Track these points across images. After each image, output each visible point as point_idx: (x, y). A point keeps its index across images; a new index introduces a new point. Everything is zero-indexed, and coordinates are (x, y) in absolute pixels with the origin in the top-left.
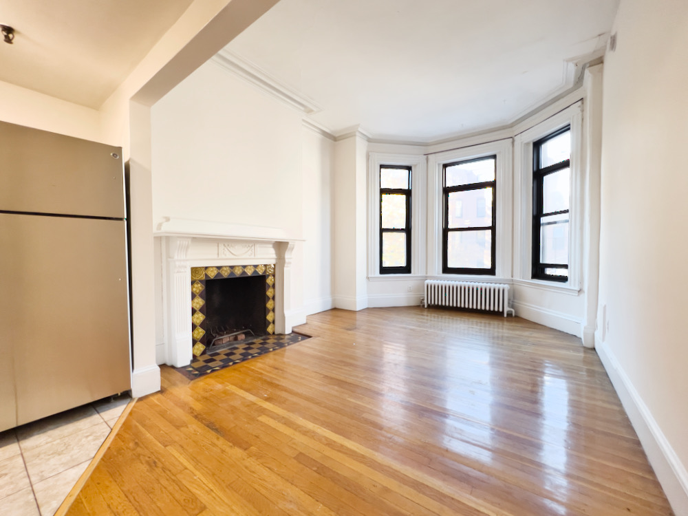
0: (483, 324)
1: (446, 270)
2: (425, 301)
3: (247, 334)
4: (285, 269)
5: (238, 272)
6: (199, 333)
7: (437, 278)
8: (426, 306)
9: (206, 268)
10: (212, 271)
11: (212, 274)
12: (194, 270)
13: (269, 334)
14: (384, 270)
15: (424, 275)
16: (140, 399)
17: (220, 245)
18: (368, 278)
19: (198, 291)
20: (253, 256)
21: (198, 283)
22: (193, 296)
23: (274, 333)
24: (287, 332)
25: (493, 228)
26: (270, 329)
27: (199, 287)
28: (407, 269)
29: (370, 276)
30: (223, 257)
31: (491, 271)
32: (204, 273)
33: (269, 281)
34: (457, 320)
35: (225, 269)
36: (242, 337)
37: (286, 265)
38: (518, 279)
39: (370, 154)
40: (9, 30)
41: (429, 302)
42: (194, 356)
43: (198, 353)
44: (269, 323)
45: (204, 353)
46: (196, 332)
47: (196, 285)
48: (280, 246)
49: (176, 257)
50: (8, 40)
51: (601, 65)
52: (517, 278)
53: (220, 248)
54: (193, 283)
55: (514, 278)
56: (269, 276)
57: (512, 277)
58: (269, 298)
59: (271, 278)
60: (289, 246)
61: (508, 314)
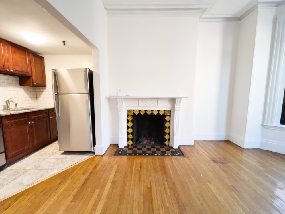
3: (155, 142)
4: (175, 113)
5: (149, 113)
6: (130, 136)
9: (134, 110)
10: (136, 112)
11: (136, 113)
12: (129, 111)
13: (166, 145)
16: (97, 155)
17: (139, 100)
18: (263, 125)
19: (130, 119)
20: (156, 106)
21: (130, 116)
22: (128, 121)
23: (169, 145)
24: (174, 148)
26: (166, 143)
27: (130, 118)
29: (265, 124)
30: (141, 105)
32: (133, 112)
33: (167, 118)
35: (142, 111)
36: (153, 143)
37: (175, 111)
40: (64, 42)
42: (128, 145)
43: (130, 144)
44: (167, 140)
45: (132, 145)
46: (129, 136)
47: (129, 117)
48: (173, 101)
49: (119, 106)
50: (64, 44)
53: (139, 101)
54: (128, 116)
58: (166, 128)
60: (177, 101)
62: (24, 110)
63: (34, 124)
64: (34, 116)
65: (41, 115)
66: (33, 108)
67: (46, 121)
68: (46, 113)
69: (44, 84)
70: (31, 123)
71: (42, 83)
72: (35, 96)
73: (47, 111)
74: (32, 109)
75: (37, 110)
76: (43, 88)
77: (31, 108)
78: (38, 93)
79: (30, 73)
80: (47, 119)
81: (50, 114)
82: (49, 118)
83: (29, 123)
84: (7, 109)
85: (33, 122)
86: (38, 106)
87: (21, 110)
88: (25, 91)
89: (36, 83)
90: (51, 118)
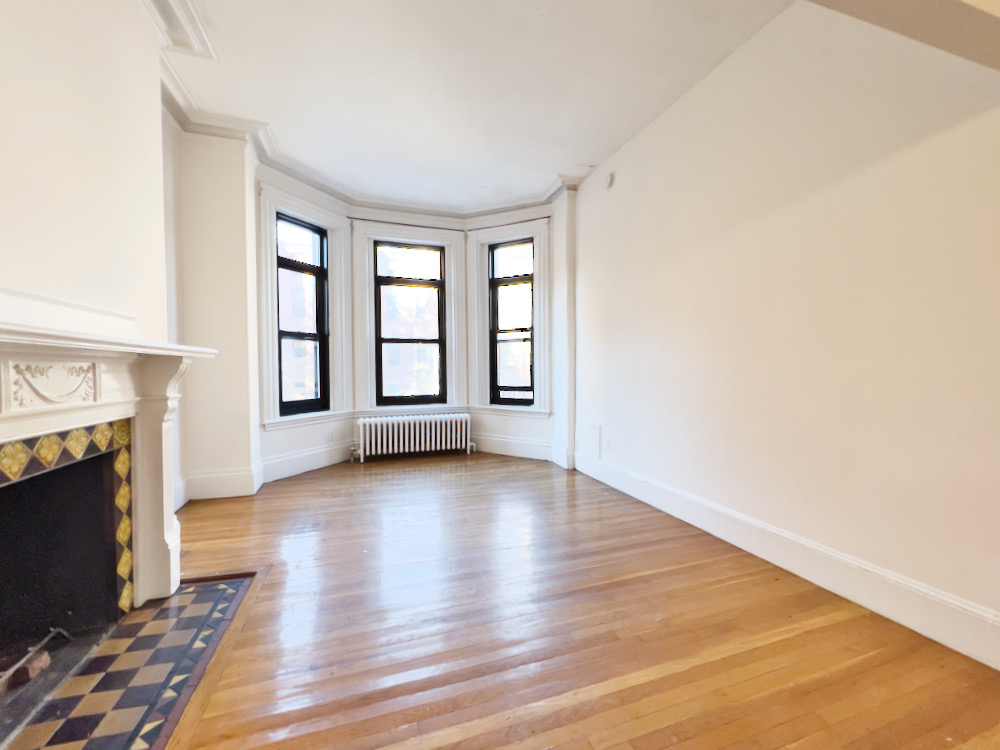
0: (463, 469)
1: (382, 400)
2: (361, 452)
4: (165, 426)
5: (50, 456)
7: (370, 415)
8: (362, 460)
13: (123, 613)
14: (288, 408)
15: (351, 410)
18: (263, 426)
20: (90, 402)
23: (136, 606)
24: (173, 589)
25: (441, 341)
26: (124, 600)
28: (322, 403)
29: (266, 422)
30: (15, 409)
31: (442, 398)
33: (120, 465)
34: (426, 471)
36: (42, 661)
38: (478, 406)
39: (263, 185)
41: (368, 453)
44: (123, 582)
51: (574, 192)
52: (475, 404)
55: (472, 405)
56: (119, 450)
57: (468, 403)
58: (121, 513)
59: (123, 457)
60: (182, 367)
61: (472, 451)
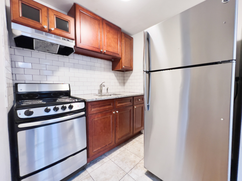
62: (112, 95)
63: (118, 114)
64: (119, 103)
65: (126, 103)
66: (120, 93)
67: (130, 111)
68: (131, 101)
69: (131, 67)
70: (116, 112)
71: (130, 66)
72: (123, 81)
73: (132, 98)
74: (119, 95)
75: (122, 97)
76: (130, 72)
77: (119, 93)
78: (126, 78)
79: (120, 54)
80: (131, 108)
81: (135, 103)
82: (133, 107)
83: (114, 112)
84: (100, 94)
85: (117, 112)
86: (124, 92)
87: (111, 95)
88: (115, 76)
89: (125, 66)
90: (135, 107)
